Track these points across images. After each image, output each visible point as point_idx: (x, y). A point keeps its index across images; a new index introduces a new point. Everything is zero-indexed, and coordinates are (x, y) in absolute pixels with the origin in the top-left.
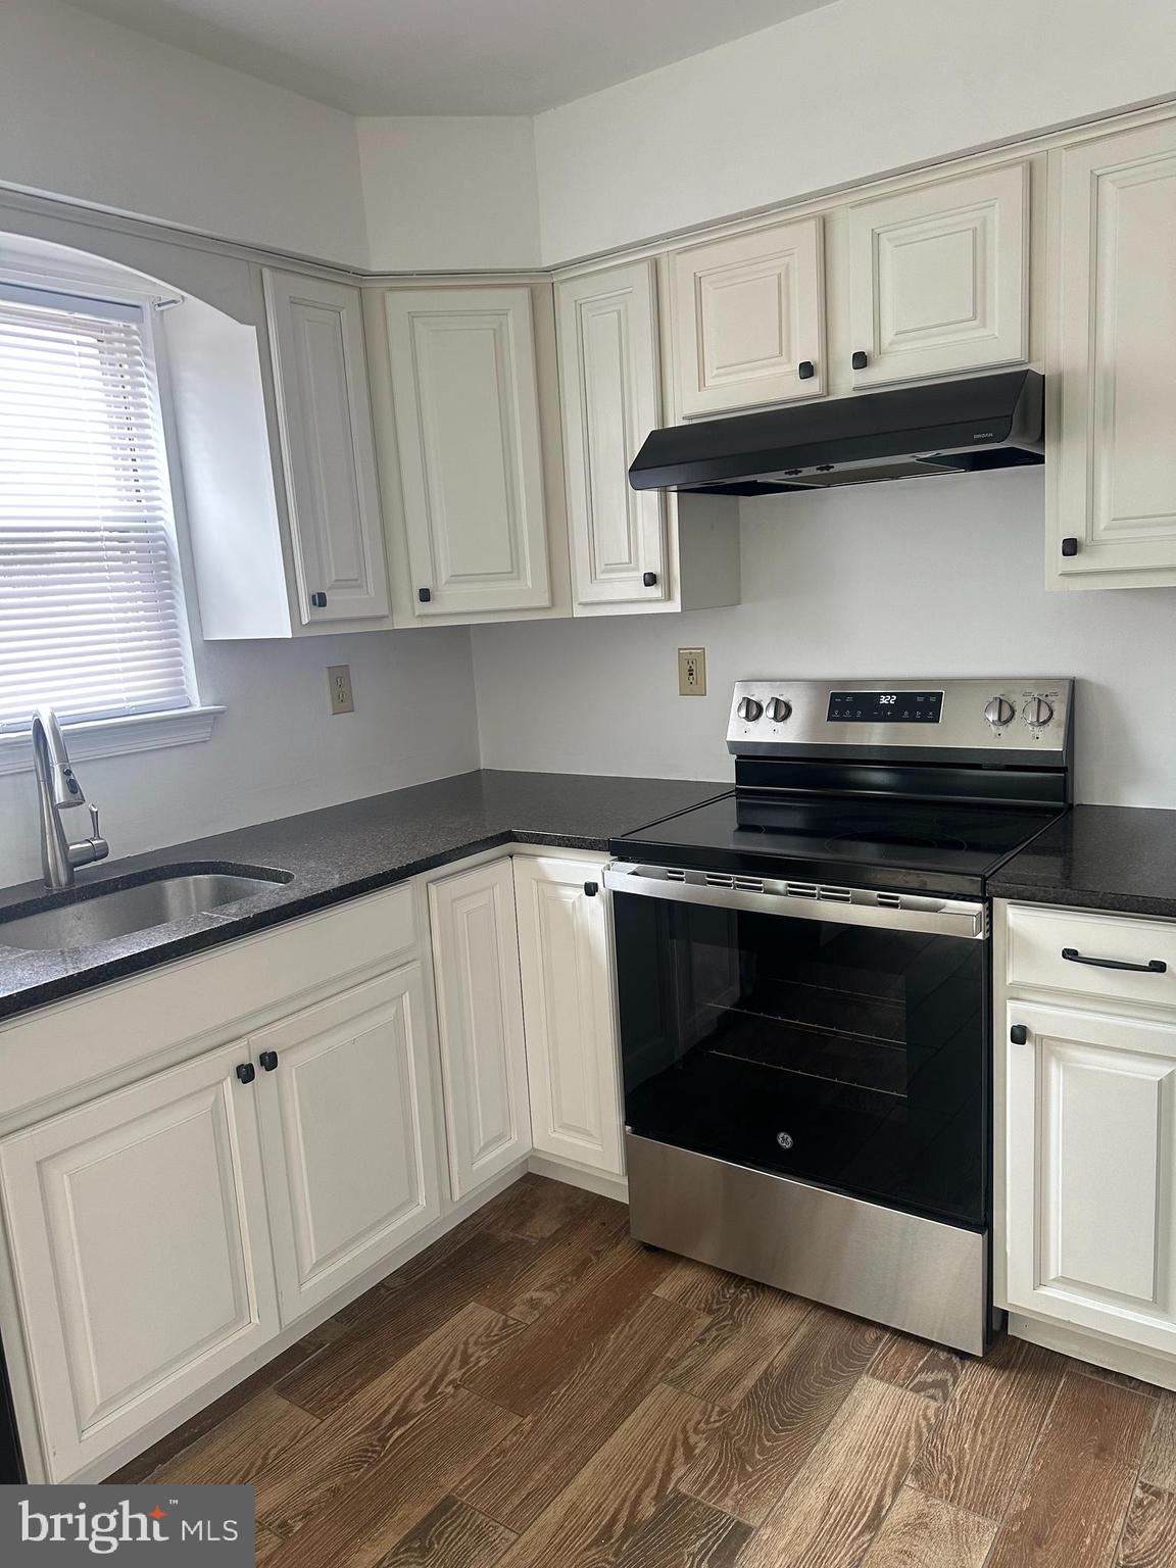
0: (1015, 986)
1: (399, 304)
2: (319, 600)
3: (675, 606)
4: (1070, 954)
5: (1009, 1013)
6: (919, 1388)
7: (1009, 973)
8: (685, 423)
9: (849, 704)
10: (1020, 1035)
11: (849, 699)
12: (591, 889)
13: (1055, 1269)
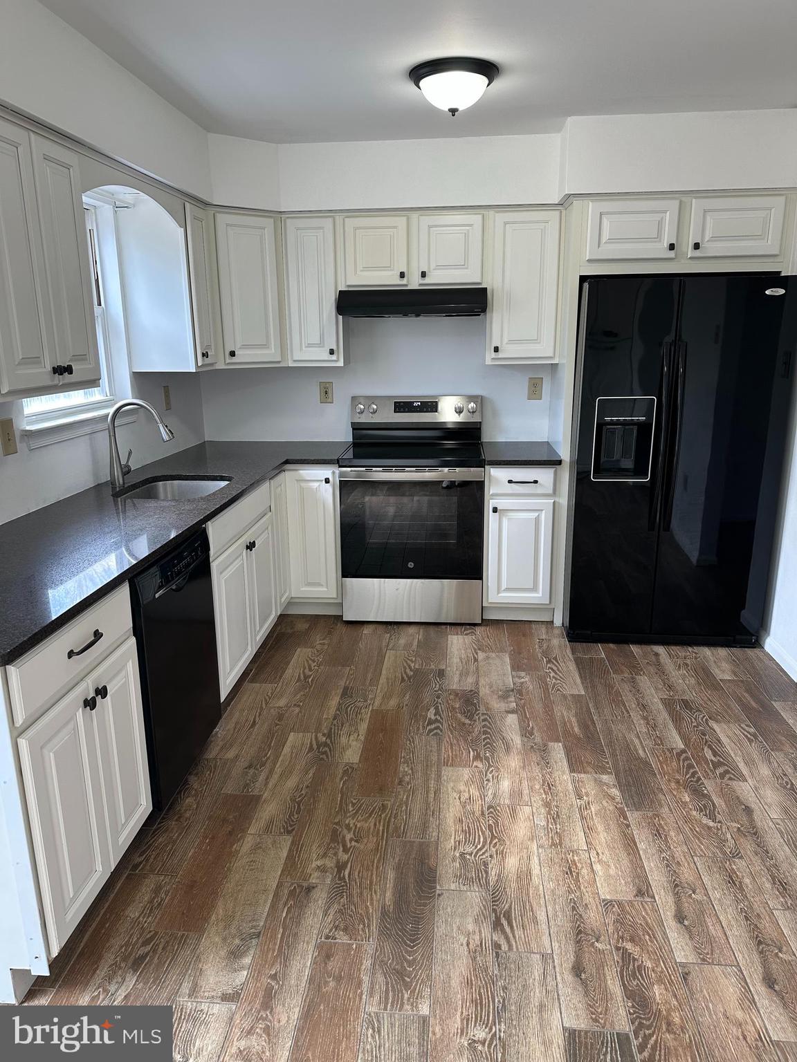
0: (492, 495)
1: (223, 219)
2: (205, 355)
3: (341, 364)
4: (510, 482)
5: (490, 504)
6: (466, 634)
7: (490, 490)
8: (347, 289)
9: (402, 406)
10: (495, 510)
11: (402, 404)
12: (327, 481)
13: (504, 586)
